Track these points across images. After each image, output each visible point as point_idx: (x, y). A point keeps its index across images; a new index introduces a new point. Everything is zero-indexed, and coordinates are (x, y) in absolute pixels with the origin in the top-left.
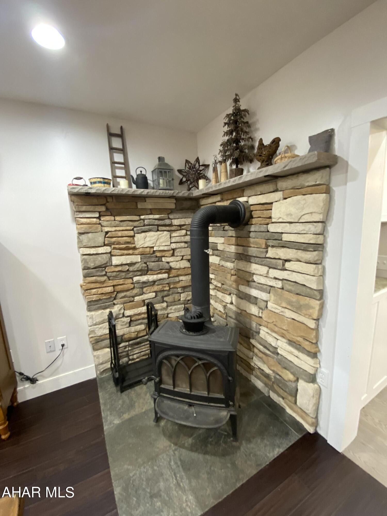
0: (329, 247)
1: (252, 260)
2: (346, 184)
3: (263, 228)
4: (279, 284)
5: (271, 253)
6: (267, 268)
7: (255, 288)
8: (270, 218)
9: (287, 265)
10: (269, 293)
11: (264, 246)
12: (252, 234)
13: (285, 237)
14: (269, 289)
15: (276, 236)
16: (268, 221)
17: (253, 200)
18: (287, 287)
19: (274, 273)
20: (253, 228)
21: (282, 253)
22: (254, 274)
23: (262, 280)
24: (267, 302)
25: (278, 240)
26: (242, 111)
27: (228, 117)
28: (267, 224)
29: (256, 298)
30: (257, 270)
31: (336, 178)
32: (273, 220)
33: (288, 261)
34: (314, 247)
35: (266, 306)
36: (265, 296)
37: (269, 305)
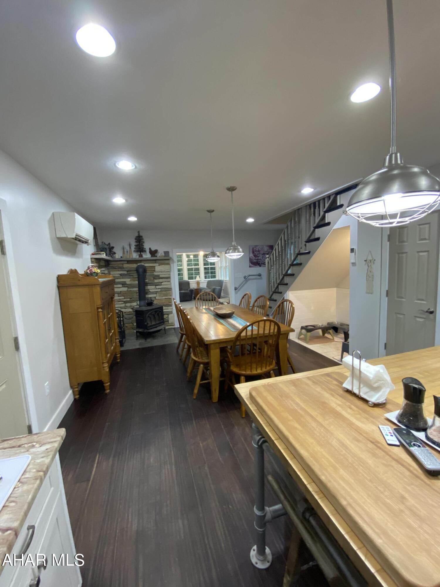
0: (171, 277)
1: (149, 284)
2: (173, 263)
3: (152, 274)
4: (160, 290)
5: (156, 281)
6: (155, 286)
7: (151, 294)
8: (155, 270)
9: (162, 284)
11: (153, 279)
12: (147, 276)
13: (161, 276)
14: (156, 293)
16: (154, 271)
17: (146, 265)
18: (163, 290)
19: (157, 287)
20: (147, 274)
21: (161, 280)
22: (149, 290)
23: (153, 291)
24: (155, 297)
25: (158, 277)
26: (142, 237)
27: (137, 237)
28: (153, 272)
29: (151, 298)
30: (151, 288)
31: (171, 262)
32: (156, 271)
33: (162, 282)
34: (169, 278)
35: (155, 299)
36: (155, 295)
37: (157, 298)
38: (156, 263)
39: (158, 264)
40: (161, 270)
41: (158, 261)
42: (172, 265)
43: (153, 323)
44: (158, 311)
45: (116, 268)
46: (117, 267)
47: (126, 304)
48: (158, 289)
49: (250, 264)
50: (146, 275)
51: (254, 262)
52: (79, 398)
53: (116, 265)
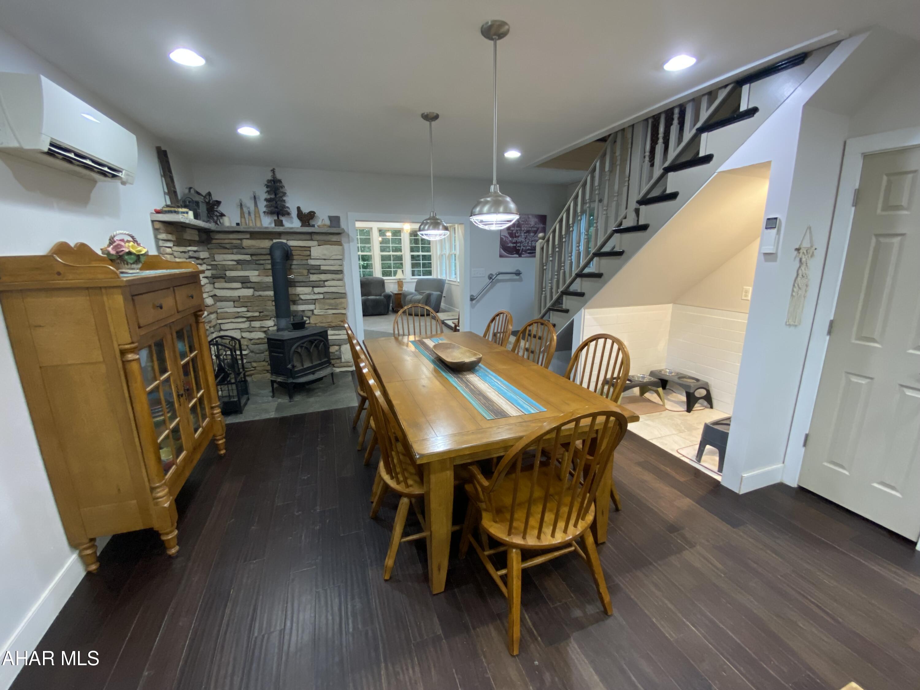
0: (345, 272)
1: (297, 284)
2: (349, 243)
3: (304, 262)
4: (321, 296)
5: (313, 278)
6: (311, 288)
7: (302, 304)
8: (310, 255)
9: (326, 283)
10: (315, 304)
11: (306, 274)
12: (293, 267)
13: (323, 268)
14: (314, 302)
15: (316, 267)
16: (307, 258)
17: (292, 243)
18: (327, 296)
19: (317, 290)
20: (295, 262)
21: (323, 277)
22: (298, 295)
23: (308, 297)
24: (312, 311)
25: (317, 270)
26: (280, 181)
27: (269, 181)
28: (307, 260)
29: (303, 311)
30: (302, 291)
31: (344, 240)
32: (312, 258)
33: (327, 281)
34: (340, 272)
35: (313, 314)
36: (312, 307)
37: (316, 312)
38: (312, 240)
39: (315, 243)
40: (325, 255)
41: (315, 237)
42: (346, 246)
43: (307, 365)
44: (315, 340)
45: (226, 248)
46: (228, 246)
47: (252, 322)
48: (319, 293)
49: (502, 251)
50: (291, 265)
51: (509, 247)
52: (97, 569)
53: (227, 241)
